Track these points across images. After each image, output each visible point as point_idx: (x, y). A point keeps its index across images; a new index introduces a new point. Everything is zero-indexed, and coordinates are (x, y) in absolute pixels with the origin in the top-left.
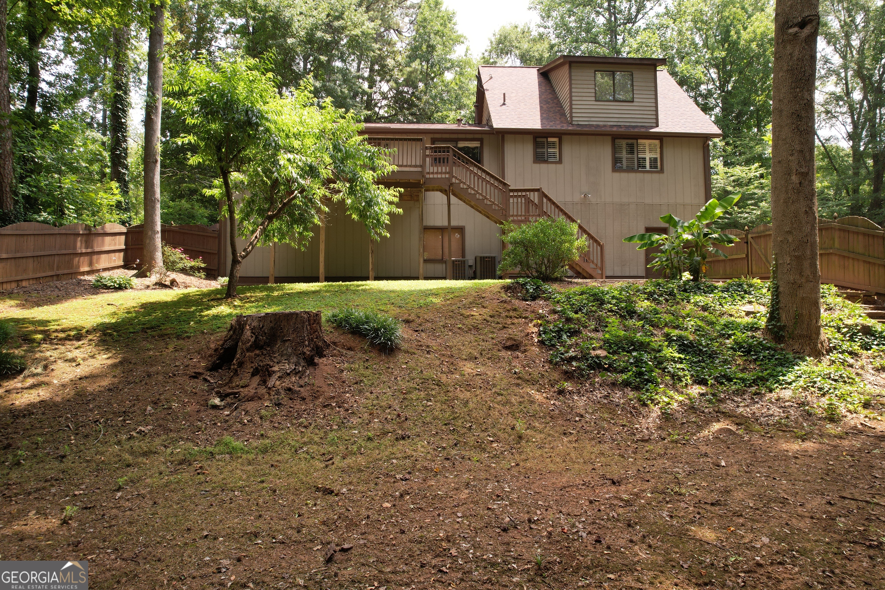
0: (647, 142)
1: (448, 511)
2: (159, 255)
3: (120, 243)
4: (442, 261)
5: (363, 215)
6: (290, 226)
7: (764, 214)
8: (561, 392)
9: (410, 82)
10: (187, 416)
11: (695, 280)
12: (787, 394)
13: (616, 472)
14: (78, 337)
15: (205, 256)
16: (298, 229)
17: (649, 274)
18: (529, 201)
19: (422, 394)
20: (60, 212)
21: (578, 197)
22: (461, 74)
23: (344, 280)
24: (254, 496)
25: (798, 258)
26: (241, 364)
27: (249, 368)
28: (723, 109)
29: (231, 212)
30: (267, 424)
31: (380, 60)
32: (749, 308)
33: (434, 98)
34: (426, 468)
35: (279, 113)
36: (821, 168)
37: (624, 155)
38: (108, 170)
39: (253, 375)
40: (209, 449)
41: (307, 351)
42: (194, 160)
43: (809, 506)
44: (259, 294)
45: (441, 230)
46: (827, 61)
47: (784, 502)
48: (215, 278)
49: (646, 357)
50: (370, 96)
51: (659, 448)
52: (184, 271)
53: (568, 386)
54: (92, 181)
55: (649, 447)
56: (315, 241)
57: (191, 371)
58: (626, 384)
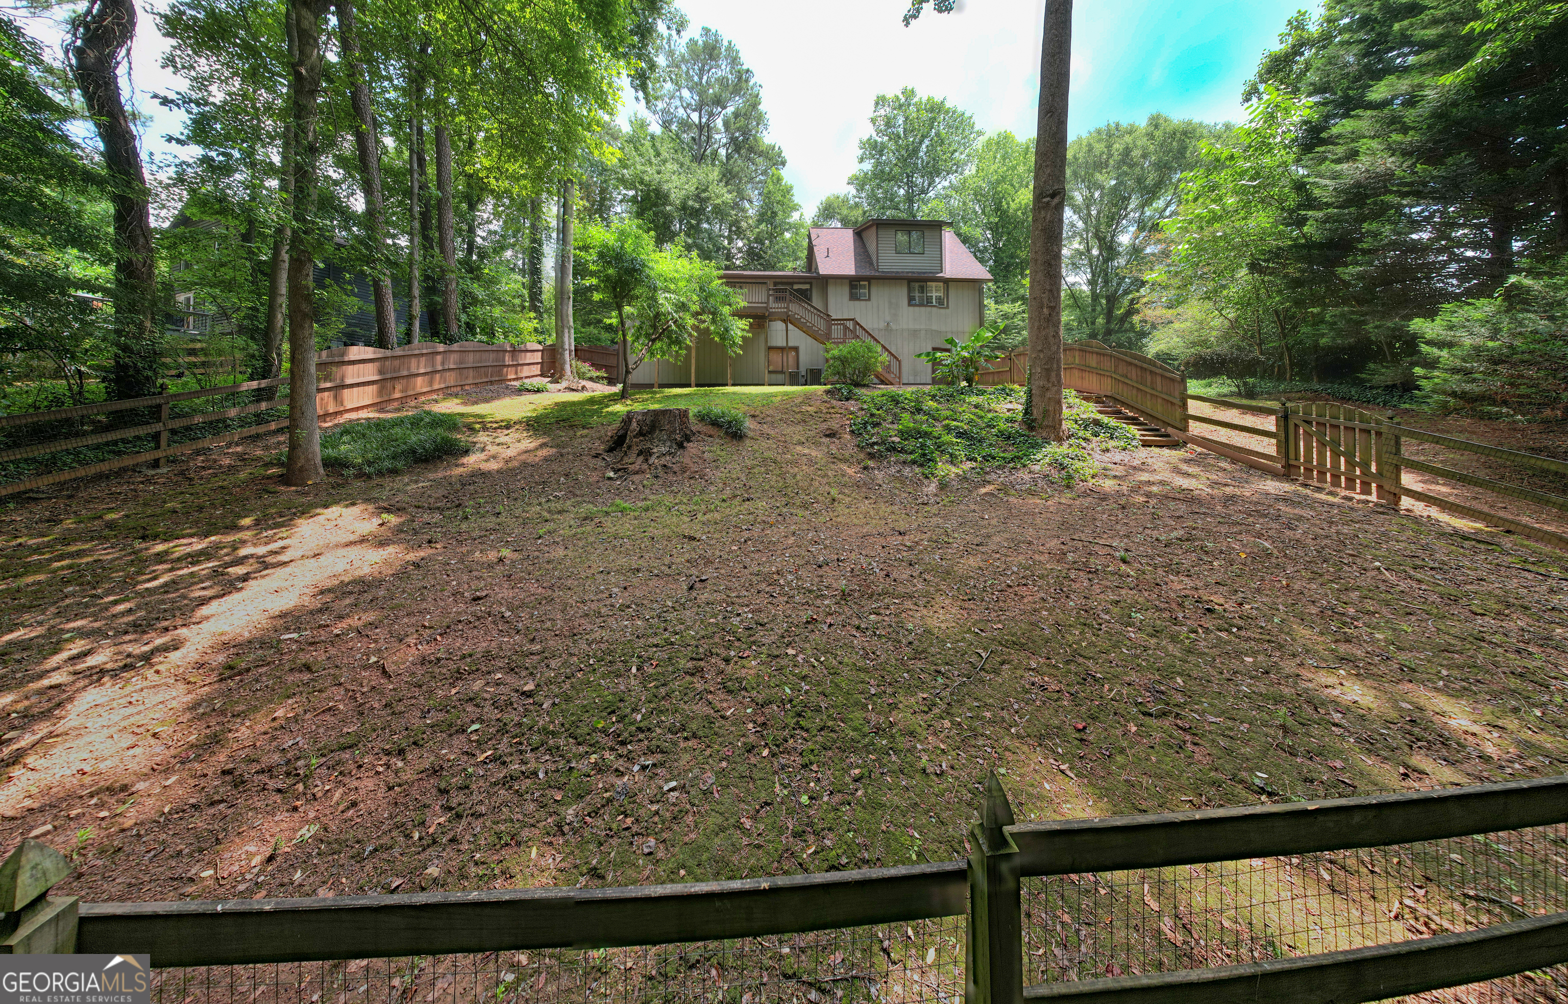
0: (934, 284)
1: (779, 552)
2: (567, 367)
3: (538, 357)
4: (782, 372)
5: (723, 338)
6: (669, 346)
7: (1025, 339)
8: (865, 468)
9: (759, 240)
10: (589, 485)
11: (970, 386)
12: (1037, 468)
13: (902, 526)
14: (508, 427)
15: (607, 368)
16: (675, 348)
17: (934, 382)
18: (846, 328)
19: (763, 469)
20: (492, 334)
21: (882, 325)
22: (797, 234)
23: (709, 386)
24: (638, 542)
25: (1047, 370)
26: (629, 447)
27: (635, 450)
28: (995, 261)
29: (624, 336)
30: (647, 491)
31: (736, 223)
32: (1010, 406)
33: (777, 252)
34: (764, 522)
35: (657, 262)
36: (1068, 306)
37: (917, 294)
38: (527, 304)
39: (638, 455)
40: (605, 509)
41: (678, 437)
42: (597, 297)
43: (1048, 546)
44: (645, 396)
45: (782, 349)
46: (1073, 225)
47: (1030, 543)
48: (615, 385)
49: (929, 443)
50: (729, 250)
51: (934, 510)
52: (591, 379)
53: (871, 463)
54: (515, 312)
55: (927, 508)
56: (688, 357)
57: (593, 452)
58: (914, 462)
